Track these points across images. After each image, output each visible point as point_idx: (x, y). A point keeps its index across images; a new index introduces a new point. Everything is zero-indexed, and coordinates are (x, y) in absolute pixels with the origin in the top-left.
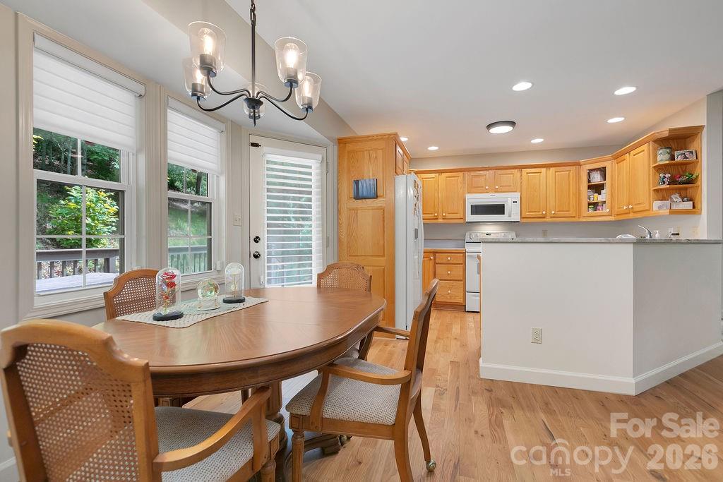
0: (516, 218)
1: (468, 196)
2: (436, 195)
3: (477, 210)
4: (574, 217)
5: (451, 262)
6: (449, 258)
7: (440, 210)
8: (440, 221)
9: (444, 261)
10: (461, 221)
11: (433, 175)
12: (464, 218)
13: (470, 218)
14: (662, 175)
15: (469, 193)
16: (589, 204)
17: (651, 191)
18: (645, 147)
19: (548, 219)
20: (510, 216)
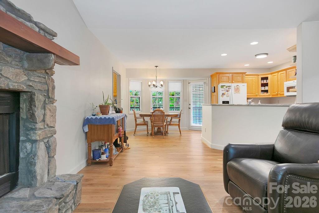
8: (279, 96)
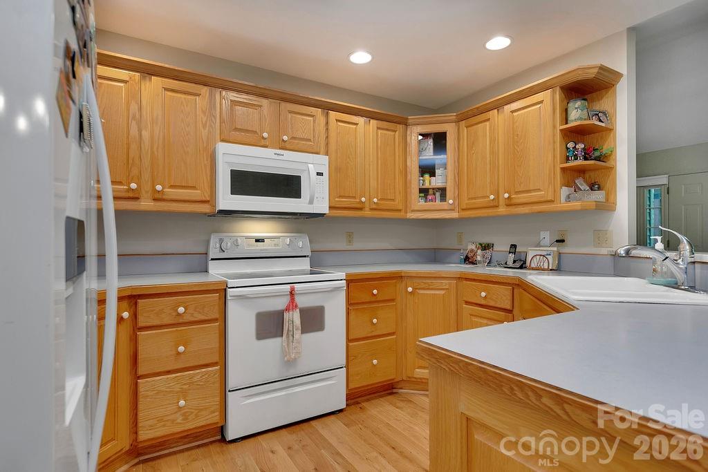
0: (322, 207)
1: (223, 149)
2: (134, 131)
3: (244, 182)
4: (400, 210)
5: (188, 318)
6: (181, 310)
7: (146, 176)
9: (167, 321)
10: (205, 208)
11: (123, 74)
12: (211, 201)
13: (227, 200)
14: (571, 145)
15: (223, 141)
16: (421, 191)
17: (558, 171)
18: (545, 96)
19: (367, 213)
20: (311, 202)
